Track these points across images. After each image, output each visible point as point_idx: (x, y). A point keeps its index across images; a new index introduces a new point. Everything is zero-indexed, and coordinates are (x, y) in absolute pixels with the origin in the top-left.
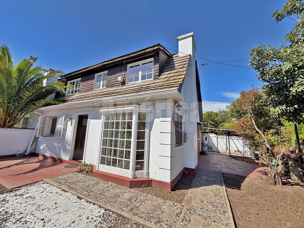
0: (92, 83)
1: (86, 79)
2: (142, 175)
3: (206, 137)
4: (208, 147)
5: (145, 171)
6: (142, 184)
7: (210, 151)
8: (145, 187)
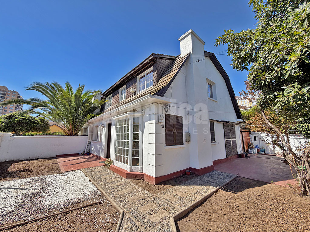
0: (118, 97)
1: (115, 94)
2: (137, 169)
3: (255, 137)
4: (258, 149)
5: (140, 166)
6: (136, 176)
7: (262, 154)
8: (139, 180)
